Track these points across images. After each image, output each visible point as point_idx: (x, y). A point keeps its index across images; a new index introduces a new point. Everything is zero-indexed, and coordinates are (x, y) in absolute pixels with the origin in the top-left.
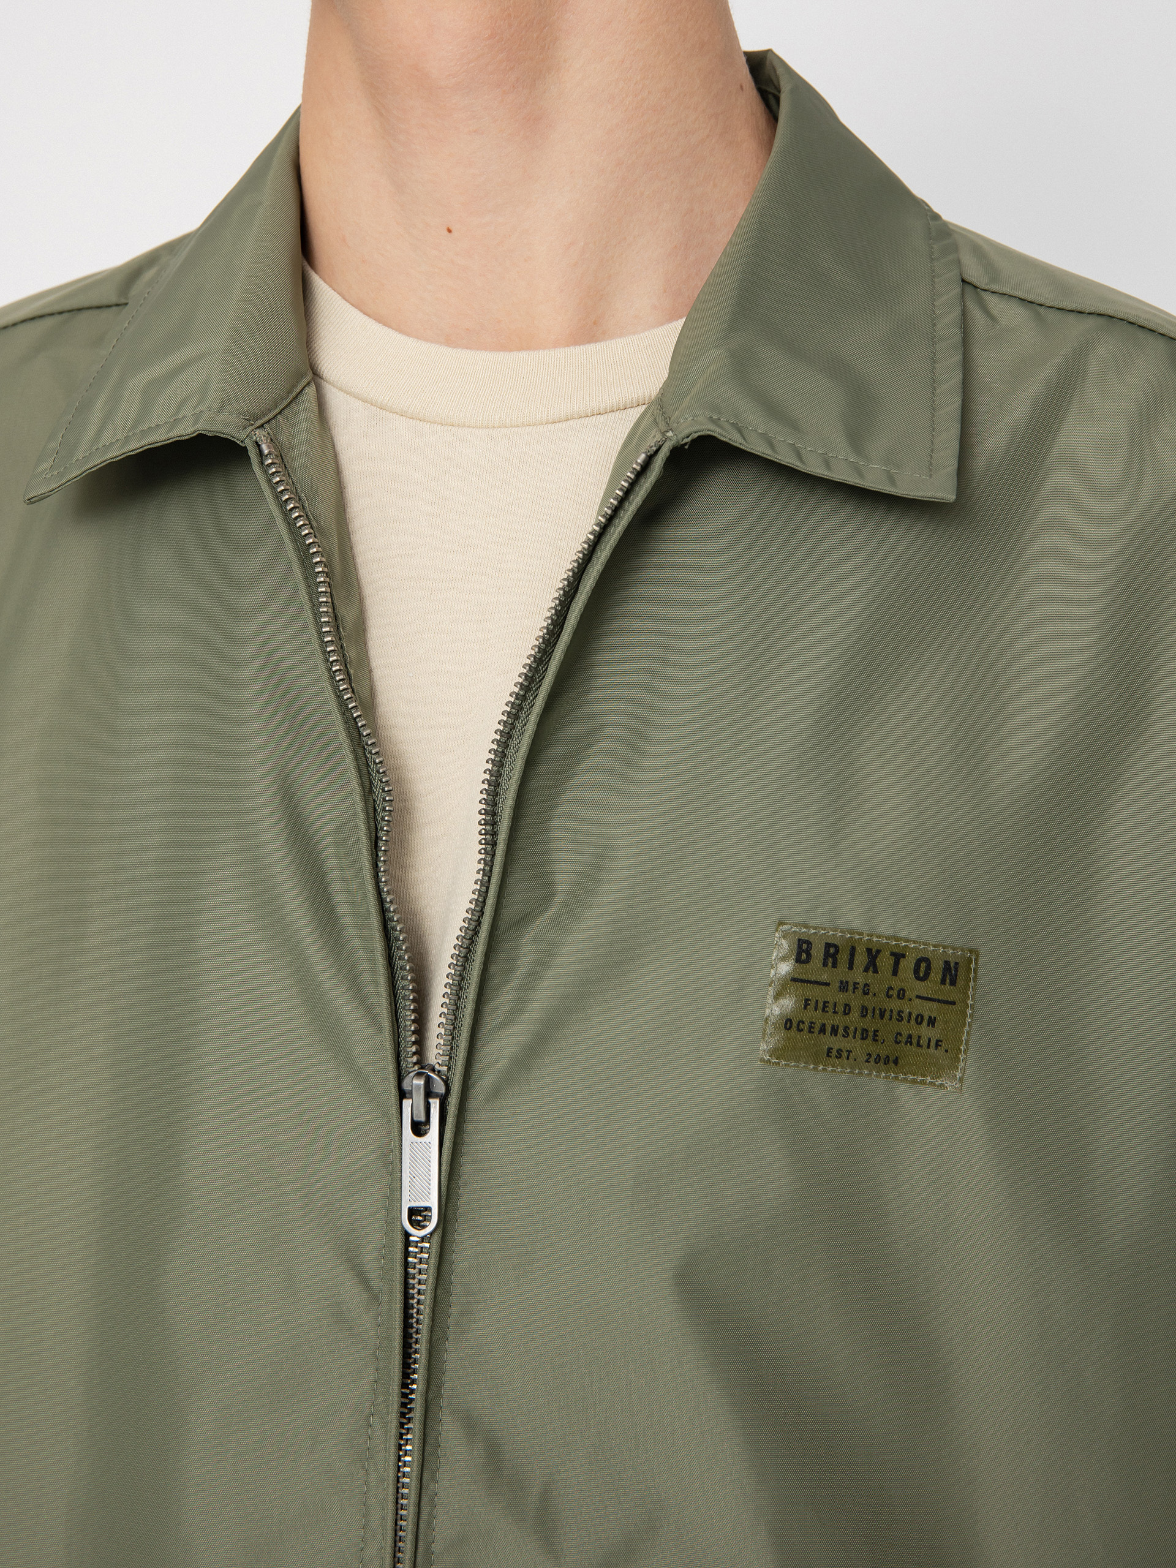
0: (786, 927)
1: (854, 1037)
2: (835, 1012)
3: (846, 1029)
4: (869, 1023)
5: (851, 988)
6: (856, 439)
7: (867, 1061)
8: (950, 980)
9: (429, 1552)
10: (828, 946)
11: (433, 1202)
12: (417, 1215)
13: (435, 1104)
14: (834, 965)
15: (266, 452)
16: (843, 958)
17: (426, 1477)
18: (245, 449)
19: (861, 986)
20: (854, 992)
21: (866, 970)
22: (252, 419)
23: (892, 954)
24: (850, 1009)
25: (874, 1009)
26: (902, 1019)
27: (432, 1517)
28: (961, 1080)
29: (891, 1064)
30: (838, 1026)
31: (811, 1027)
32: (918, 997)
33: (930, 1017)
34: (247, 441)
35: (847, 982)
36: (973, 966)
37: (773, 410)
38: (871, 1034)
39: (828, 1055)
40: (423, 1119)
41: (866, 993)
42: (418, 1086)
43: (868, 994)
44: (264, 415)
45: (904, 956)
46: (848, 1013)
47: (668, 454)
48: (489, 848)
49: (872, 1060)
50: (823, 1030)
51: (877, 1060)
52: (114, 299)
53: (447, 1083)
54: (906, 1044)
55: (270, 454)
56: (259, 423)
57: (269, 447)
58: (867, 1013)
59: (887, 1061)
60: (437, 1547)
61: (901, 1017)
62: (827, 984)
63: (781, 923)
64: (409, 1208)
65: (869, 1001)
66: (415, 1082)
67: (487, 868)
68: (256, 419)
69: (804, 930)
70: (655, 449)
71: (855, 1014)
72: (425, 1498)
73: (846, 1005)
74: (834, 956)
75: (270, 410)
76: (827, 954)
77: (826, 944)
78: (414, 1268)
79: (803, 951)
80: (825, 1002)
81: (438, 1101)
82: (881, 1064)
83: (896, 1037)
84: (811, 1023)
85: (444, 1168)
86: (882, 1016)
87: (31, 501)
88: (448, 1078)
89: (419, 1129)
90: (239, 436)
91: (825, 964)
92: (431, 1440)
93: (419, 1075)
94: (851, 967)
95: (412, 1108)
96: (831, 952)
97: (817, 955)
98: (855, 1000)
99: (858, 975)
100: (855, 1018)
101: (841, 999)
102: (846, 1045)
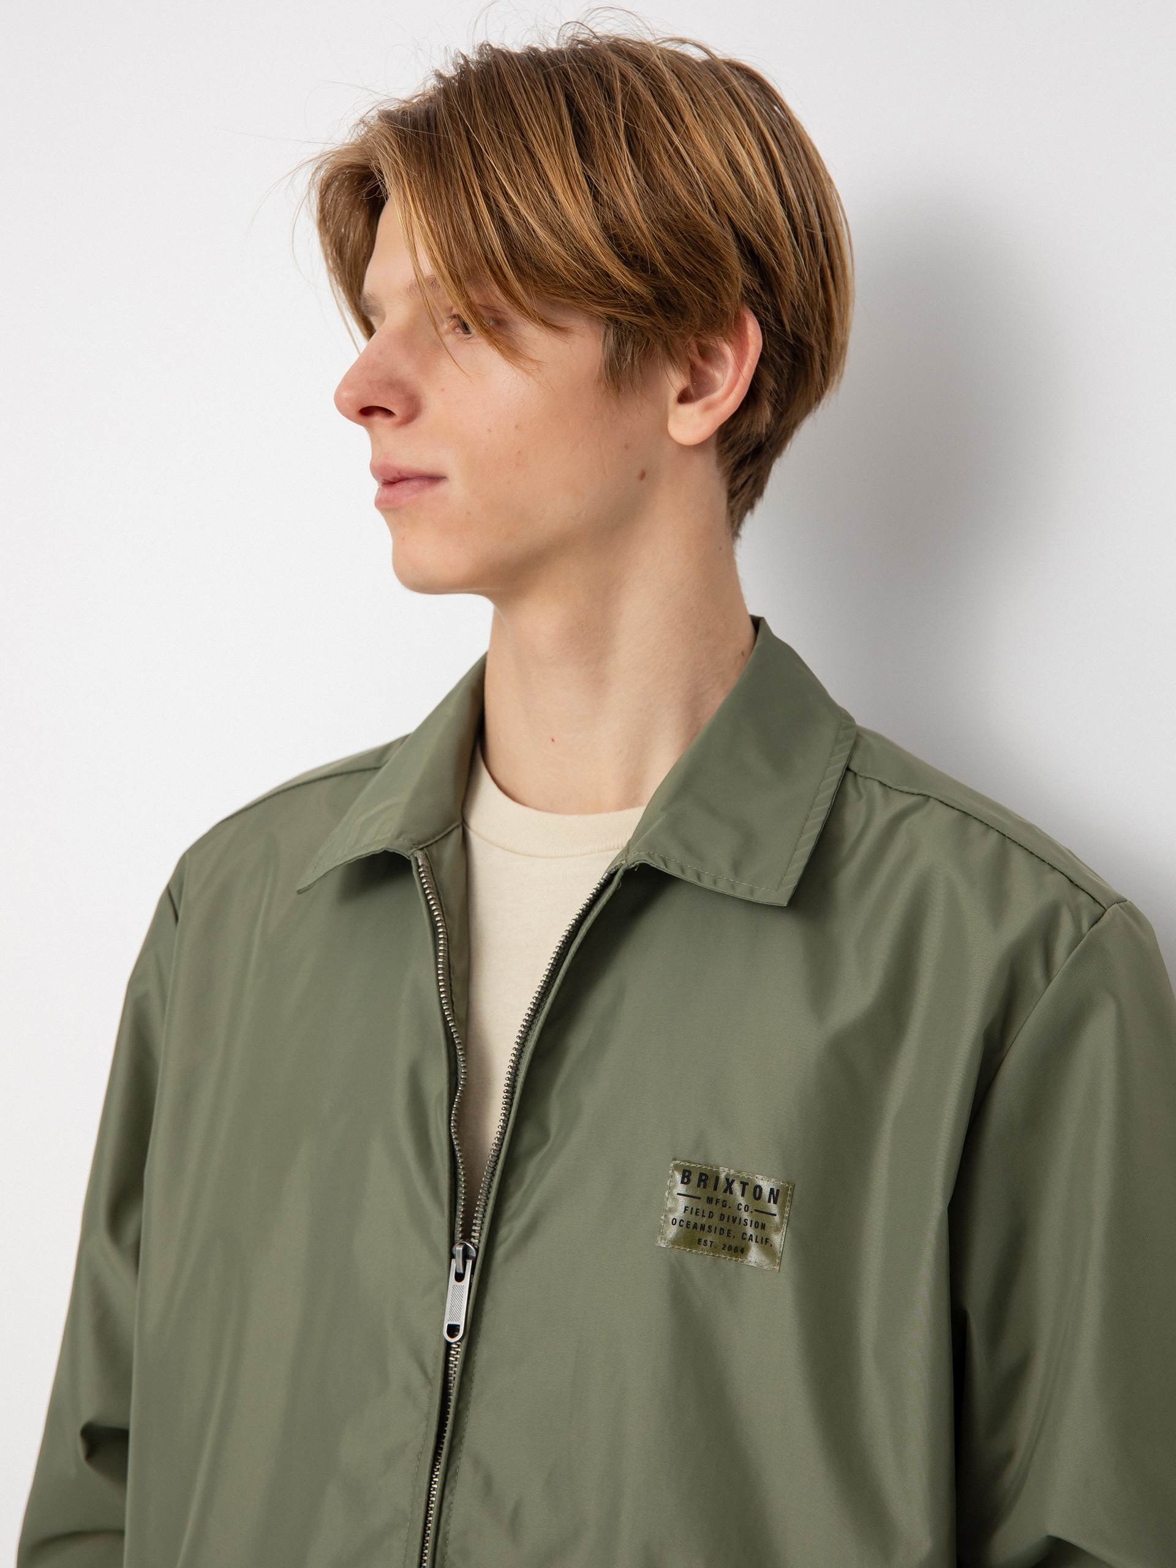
0: (677, 1162)
1: (715, 1233)
2: (703, 1216)
3: (710, 1227)
4: (724, 1225)
5: (714, 1202)
6: (737, 867)
7: (723, 1249)
8: (774, 1201)
9: (445, 1539)
10: (701, 1174)
11: (461, 1322)
12: (453, 1330)
13: (469, 1263)
14: (705, 1187)
15: (420, 864)
16: (711, 1183)
17: (447, 1491)
18: (410, 861)
19: (721, 1201)
20: (716, 1204)
21: (725, 1191)
22: (418, 844)
23: (742, 1183)
24: (713, 1215)
25: (729, 1216)
26: (747, 1224)
27: (449, 1516)
28: (780, 1264)
29: (739, 1252)
30: (705, 1225)
31: (687, 1224)
32: (756, 1210)
33: (762, 1223)
34: (411, 857)
35: (712, 1198)
36: (789, 1192)
37: (689, 848)
38: (726, 1232)
39: (699, 1243)
40: (462, 1271)
41: (724, 1206)
42: (459, 1250)
43: (725, 1206)
44: (425, 842)
45: (747, 1184)
46: (712, 1217)
47: (623, 874)
48: (508, 1106)
49: (726, 1249)
50: (695, 1226)
51: (730, 1248)
53: (477, 1250)
54: (749, 1240)
55: (422, 865)
56: (421, 846)
57: (422, 861)
58: (724, 1218)
59: (736, 1250)
60: (451, 1536)
61: (746, 1223)
62: (700, 1198)
63: (675, 1159)
64: (448, 1325)
65: (726, 1211)
66: (457, 1248)
67: (506, 1119)
68: (420, 844)
69: (688, 1164)
70: (614, 870)
71: (716, 1218)
72: (445, 1505)
73: (711, 1212)
74: (705, 1181)
75: (429, 840)
76: (700, 1180)
77: (701, 1173)
78: (452, 1364)
79: (686, 1177)
80: (697, 1209)
81: (471, 1261)
82: (732, 1251)
83: (743, 1236)
84: (688, 1222)
85: (471, 1301)
86: (734, 1221)
87: (299, 892)
88: (478, 1247)
89: (459, 1277)
90: (407, 854)
91: (699, 1186)
92: (452, 1469)
93: (461, 1244)
94: (715, 1189)
95: (456, 1264)
96: (703, 1179)
97: (695, 1178)
98: (717, 1209)
99: (720, 1195)
100: (715, 1222)
101: (707, 1208)
102: (710, 1238)
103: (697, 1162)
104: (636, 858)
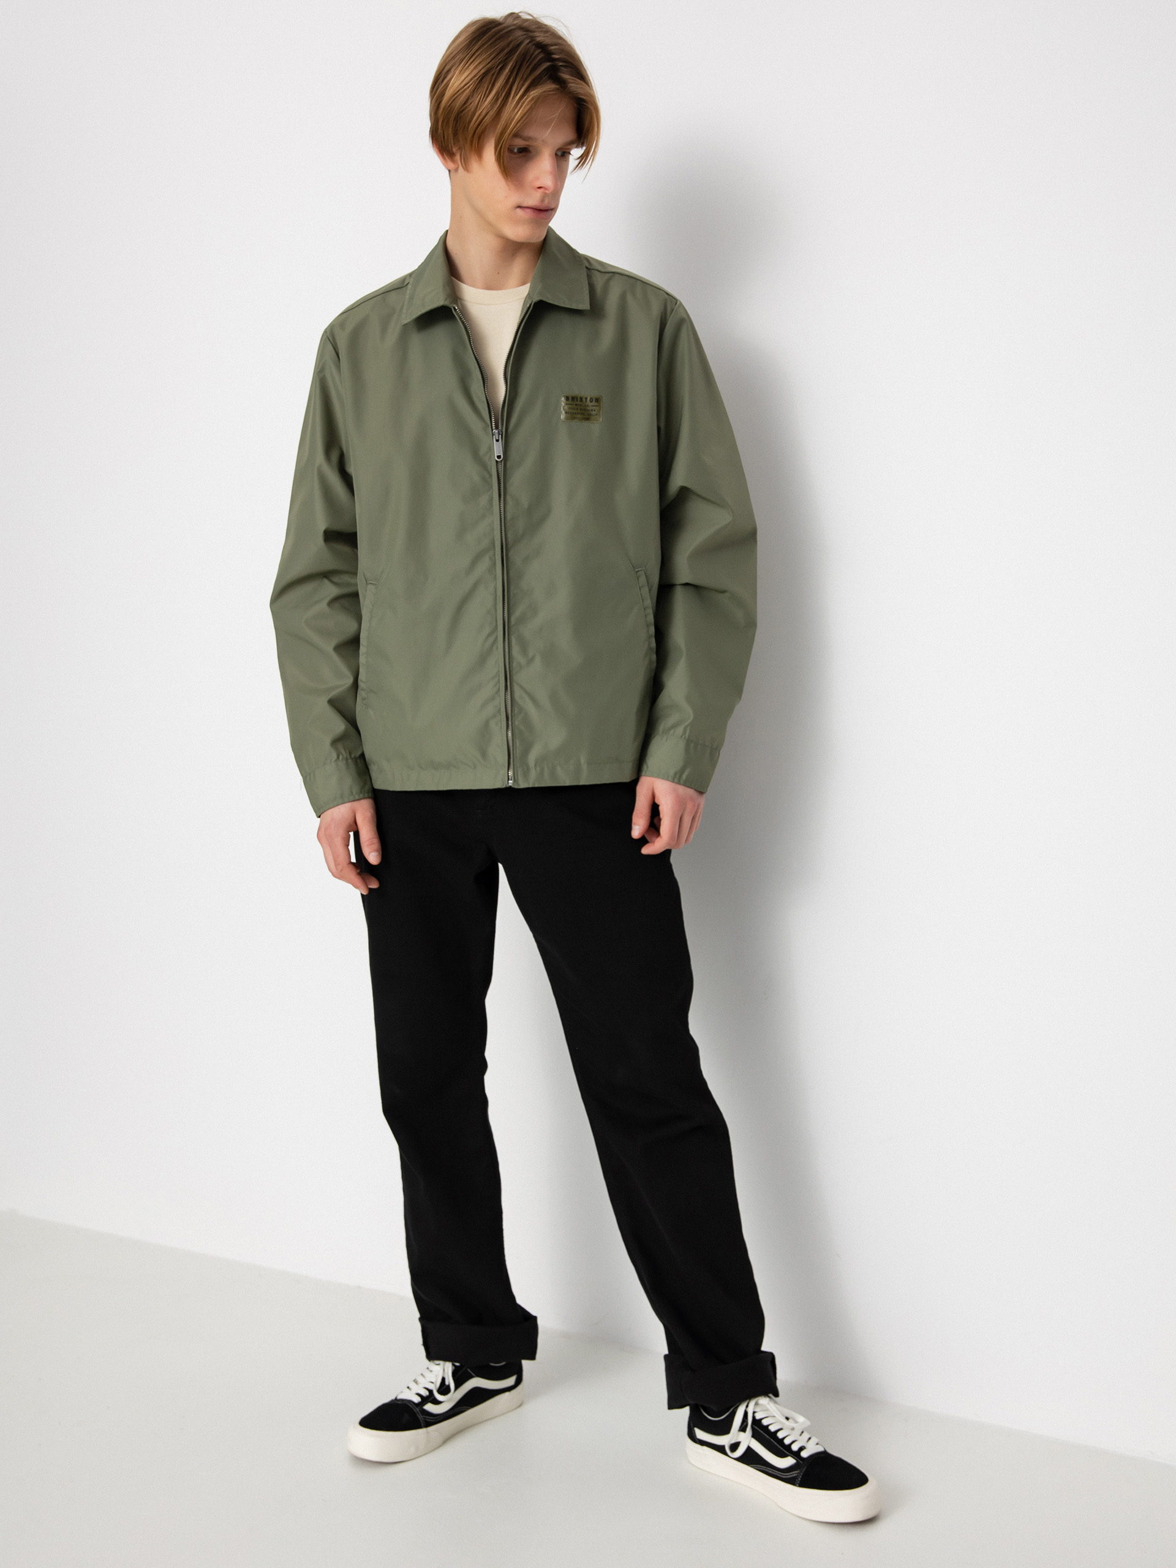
0: (564, 394)
1: (579, 414)
2: (575, 410)
3: (577, 413)
5: (578, 405)
6: (570, 299)
8: (597, 402)
11: (501, 455)
12: (499, 457)
13: (500, 436)
14: (575, 401)
16: (576, 399)
21: (581, 401)
22: (449, 303)
23: (585, 398)
28: (601, 421)
29: (588, 419)
31: (571, 413)
32: (590, 406)
33: (593, 410)
34: (449, 308)
35: (576, 404)
36: (601, 399)
37: (553, 294)
38: (582, 414)
39: (575, 418)
45: (587, 398)
47: (533, 304)
50: (573, 414)
51: (584, 419)
52: (401, 286)
54: (589, 415)
57: (453, 310)
58: (581, 410)
59: (586, 419)
61: (587, 410)
62: (573, 405)
63: (561, 393)
65: (581, 407)
67: (506, 389)
69: (568, 395)
70: (530, 303)
71: (579, 410)
78: (500, 468)
79: (567, 398)
80: (573, 408)
83: (587, 414)
86: (584, 410)
89: (498, 441)
91: (573, 401)
94: (577, 401)
95: (496, 437)
96: (573, 398)
97: (570, 399)
98: (579, 408)
99: (578, 403)
100: (579, 411)
101: (576, 407)
102: (578, 416)
103: (571, 394)
104: (536, 299)
